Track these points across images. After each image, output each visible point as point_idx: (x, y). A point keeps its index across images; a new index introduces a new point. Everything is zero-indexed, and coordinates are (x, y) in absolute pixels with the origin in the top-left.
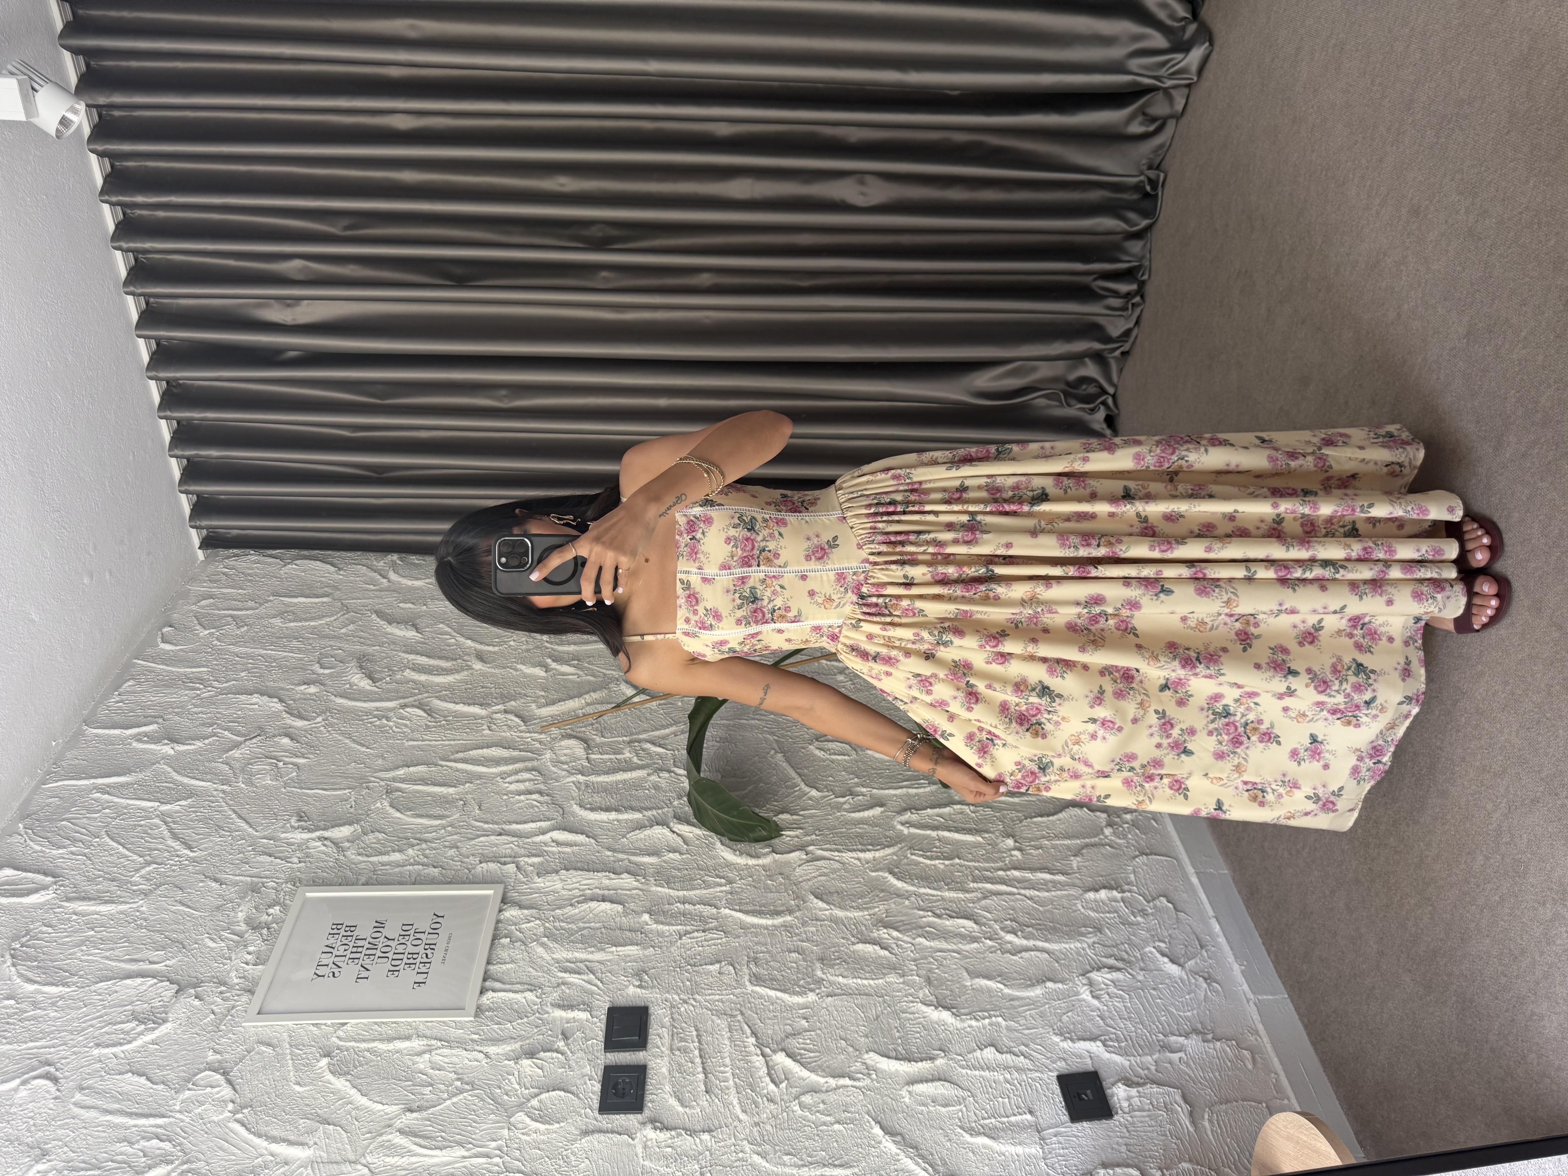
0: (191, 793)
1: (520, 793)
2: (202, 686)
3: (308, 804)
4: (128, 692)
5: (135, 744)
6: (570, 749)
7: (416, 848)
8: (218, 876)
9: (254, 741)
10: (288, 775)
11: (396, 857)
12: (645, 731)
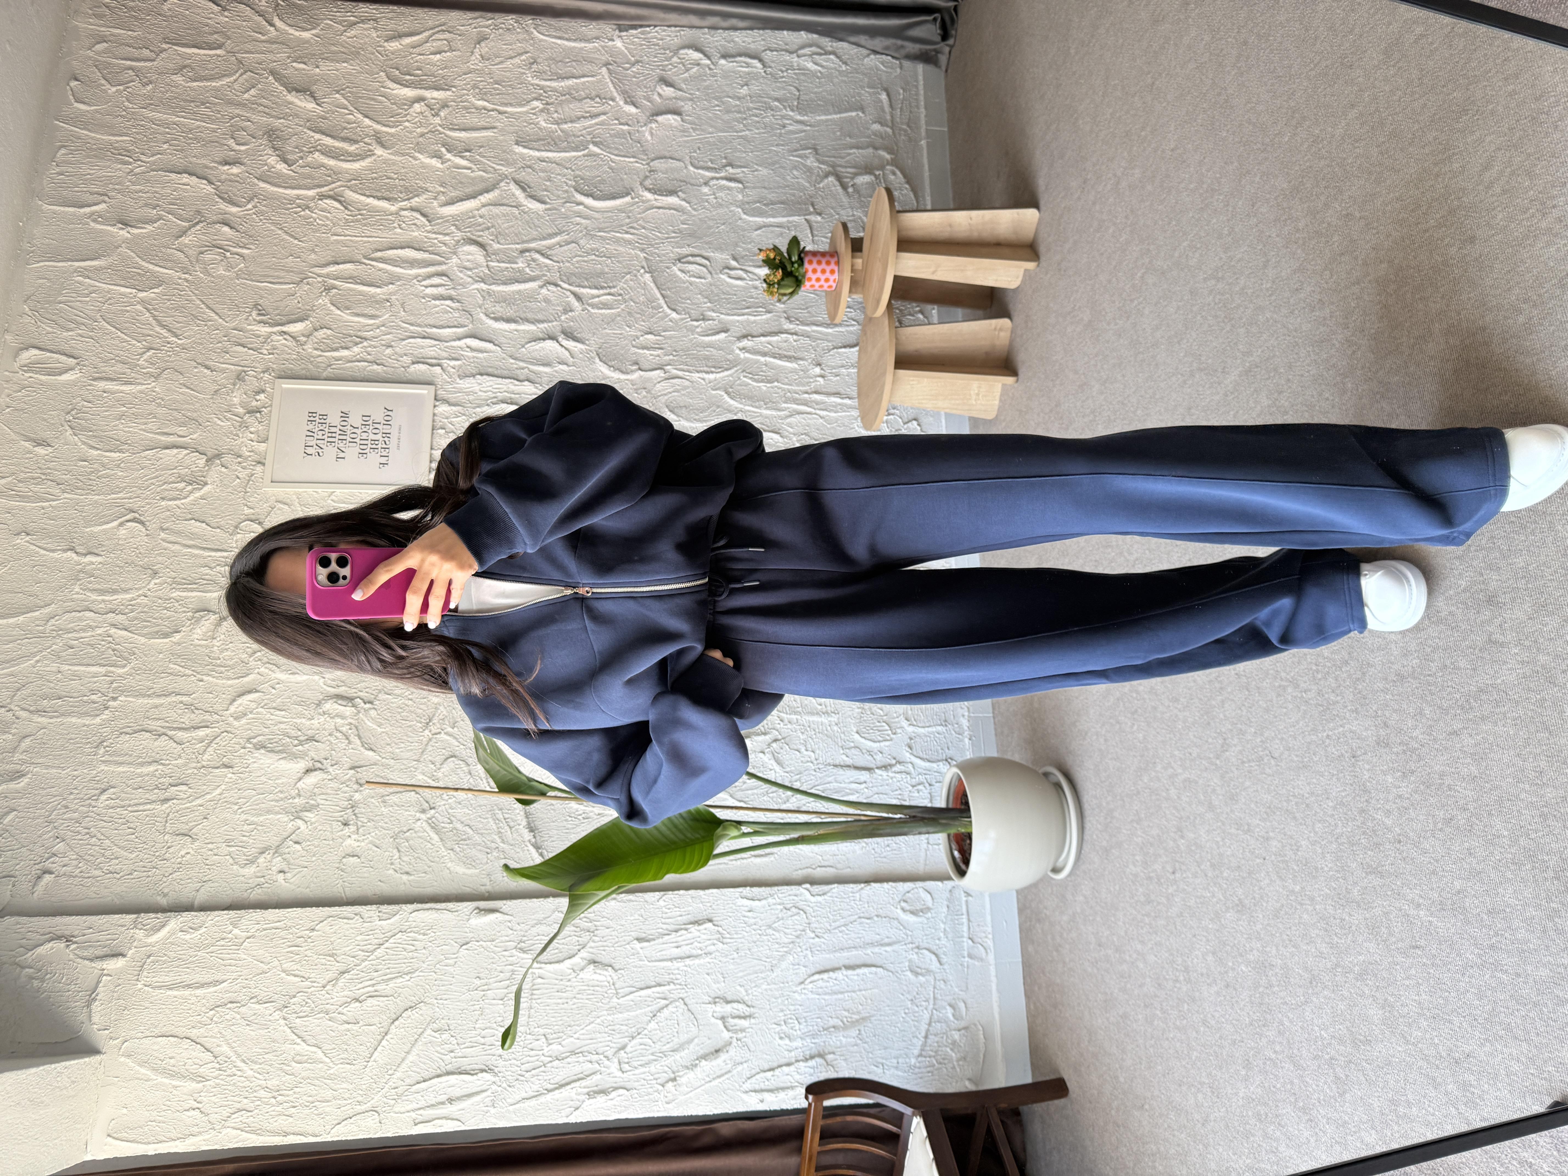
0: (160, 282)
1: (436, 298)
2: (131, 160)
3: (262, 297)
4: (64, 162)
5: (92, 224)
6: (472, 255)
7: (360, 346)
8: (207, 363)
9: (198, 227)
10: (237, 266)
11: (345, 353)
12: (534, 240)
